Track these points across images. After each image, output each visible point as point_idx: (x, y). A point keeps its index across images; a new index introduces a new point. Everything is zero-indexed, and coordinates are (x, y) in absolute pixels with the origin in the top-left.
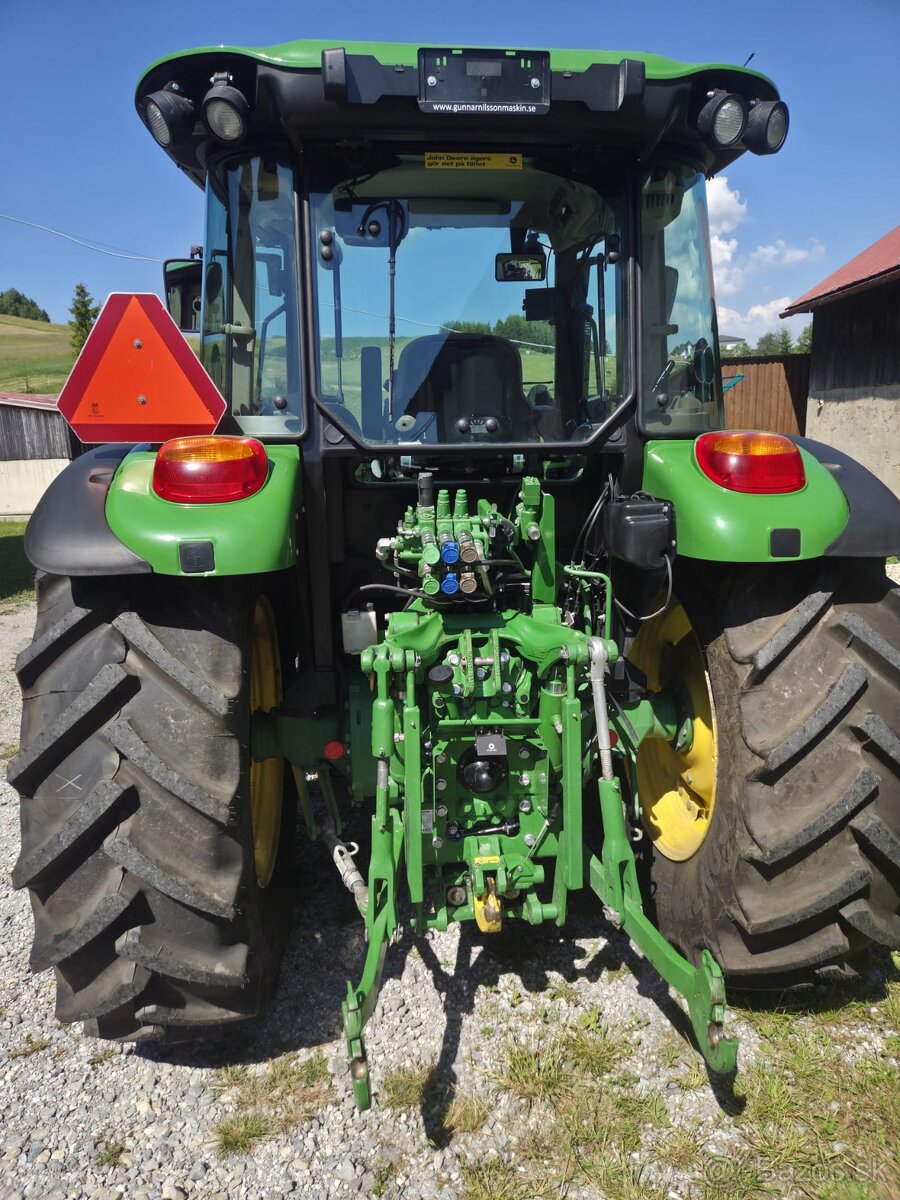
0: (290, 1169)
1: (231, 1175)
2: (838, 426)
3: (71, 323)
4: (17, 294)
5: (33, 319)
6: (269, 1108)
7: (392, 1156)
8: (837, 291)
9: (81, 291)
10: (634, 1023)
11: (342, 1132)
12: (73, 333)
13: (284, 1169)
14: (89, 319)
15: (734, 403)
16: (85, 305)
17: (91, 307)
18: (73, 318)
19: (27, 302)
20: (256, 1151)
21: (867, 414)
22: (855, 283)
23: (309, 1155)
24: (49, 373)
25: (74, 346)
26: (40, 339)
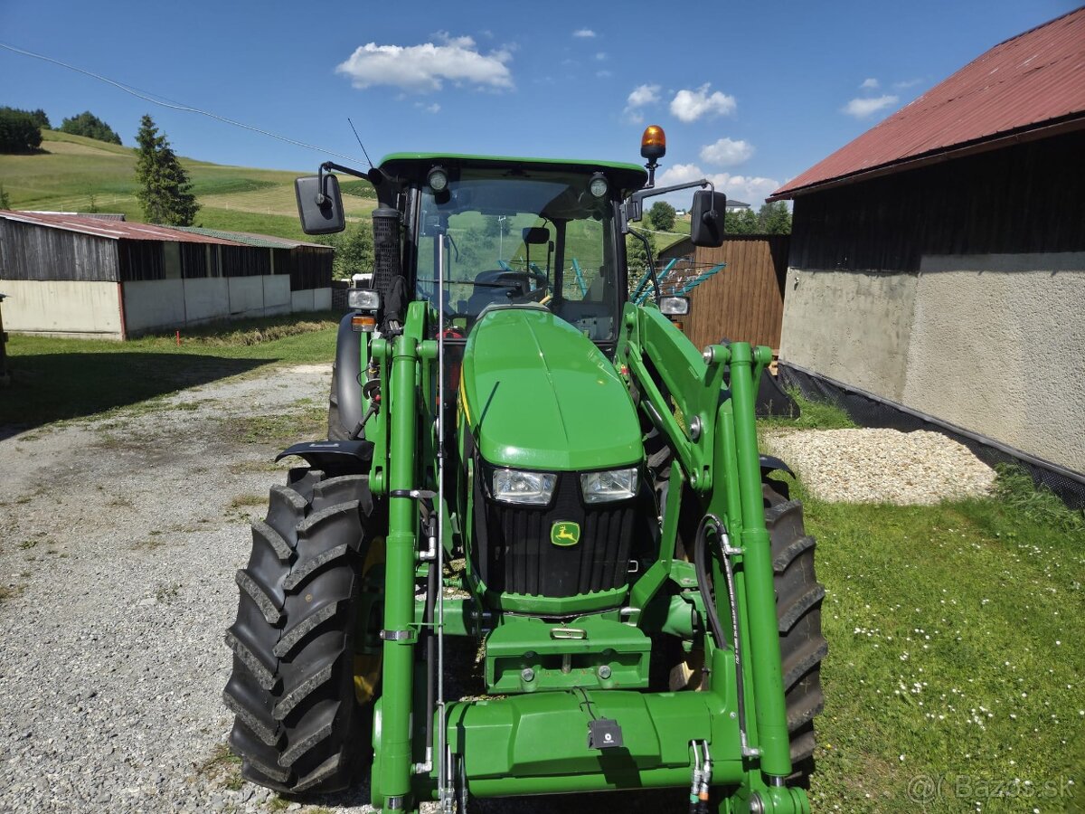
2: (810, 301)
3: (136, 150)
4: (92, 117)
5: (105, 141)
8: (812, 185)
9: (147, 121)
12: (138, 160)
14: (154, 148)
16: (150, 134)
17: (156, 136)
18: (138, 145)
19: (101, 126)
21: (834, 293)
22: (826, 181)
24: (116, 192)
25: (138, 171)
26: (110, 160)
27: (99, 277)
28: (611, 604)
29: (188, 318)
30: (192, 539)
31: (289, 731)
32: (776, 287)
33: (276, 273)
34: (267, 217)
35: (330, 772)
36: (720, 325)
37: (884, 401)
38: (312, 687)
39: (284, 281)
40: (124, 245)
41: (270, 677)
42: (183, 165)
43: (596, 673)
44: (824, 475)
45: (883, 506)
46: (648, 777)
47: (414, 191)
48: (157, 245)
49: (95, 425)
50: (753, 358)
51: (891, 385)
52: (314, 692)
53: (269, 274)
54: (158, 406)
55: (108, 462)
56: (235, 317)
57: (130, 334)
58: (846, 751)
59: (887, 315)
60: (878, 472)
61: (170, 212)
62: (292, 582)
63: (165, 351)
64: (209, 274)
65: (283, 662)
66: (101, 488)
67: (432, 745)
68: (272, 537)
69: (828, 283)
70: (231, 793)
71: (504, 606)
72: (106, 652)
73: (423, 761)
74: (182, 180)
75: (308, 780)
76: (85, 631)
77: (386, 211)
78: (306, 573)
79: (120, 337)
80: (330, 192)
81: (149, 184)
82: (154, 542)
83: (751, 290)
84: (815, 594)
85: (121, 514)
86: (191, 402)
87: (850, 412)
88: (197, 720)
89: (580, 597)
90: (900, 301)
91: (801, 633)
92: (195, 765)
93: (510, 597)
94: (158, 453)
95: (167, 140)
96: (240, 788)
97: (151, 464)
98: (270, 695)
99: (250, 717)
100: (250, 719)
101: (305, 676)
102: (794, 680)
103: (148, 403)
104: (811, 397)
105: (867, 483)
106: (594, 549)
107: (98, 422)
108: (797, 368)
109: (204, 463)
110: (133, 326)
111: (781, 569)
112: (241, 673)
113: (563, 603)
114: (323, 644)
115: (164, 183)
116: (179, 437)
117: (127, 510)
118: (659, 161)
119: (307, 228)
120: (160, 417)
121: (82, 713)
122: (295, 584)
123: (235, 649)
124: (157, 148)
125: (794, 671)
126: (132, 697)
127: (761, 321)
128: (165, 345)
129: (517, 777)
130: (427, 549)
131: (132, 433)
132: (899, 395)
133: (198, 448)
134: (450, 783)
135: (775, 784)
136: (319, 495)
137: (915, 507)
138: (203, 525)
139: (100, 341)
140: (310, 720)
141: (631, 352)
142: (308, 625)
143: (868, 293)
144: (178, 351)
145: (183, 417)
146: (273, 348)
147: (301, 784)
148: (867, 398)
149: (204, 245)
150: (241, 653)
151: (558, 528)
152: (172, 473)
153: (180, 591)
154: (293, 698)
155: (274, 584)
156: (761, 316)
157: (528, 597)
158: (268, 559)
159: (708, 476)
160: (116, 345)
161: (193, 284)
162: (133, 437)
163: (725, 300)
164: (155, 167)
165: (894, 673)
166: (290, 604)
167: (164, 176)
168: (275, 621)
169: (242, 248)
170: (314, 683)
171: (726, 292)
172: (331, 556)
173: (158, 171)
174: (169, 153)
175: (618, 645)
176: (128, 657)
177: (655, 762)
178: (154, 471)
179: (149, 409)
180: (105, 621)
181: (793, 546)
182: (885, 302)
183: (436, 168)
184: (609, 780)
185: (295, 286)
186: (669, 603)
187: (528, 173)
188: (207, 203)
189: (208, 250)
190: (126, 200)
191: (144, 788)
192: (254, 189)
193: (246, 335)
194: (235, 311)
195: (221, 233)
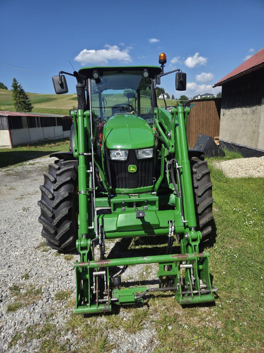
0: (25, 315)
1: (9, 317)
2: (228, 119)
3: (12, 90)
5: (2, 89)
6: (23, 301)
7: (53, 312)
8: (227, 80)
9: (15, 80)
10: (129, 278)
11: (41, 306)
12: (13, 93)
13: (23, 315)
14: (17, 89)
15: (200, 113)
16: (16, 84)
17: (18, 85)
18: (12, 88)
19: (1, 84)
20: (17, 311)
21: (236, 115)
23: (31, 312)
24: (7, 105)
25: (13, 96)
26: (5, 95)
27: (3, 128)
28: (148, 190)
29: (31, 141)
30: (33, 196)
31: (58, 229)
32: (218, 116)
33: (58, 125)
34: (55, 109)
35: (70, 241)
36: (200, 130)
37: (252, 148)
38: (63, 216)
39: (60, 128)
40: (10, 118)
41: (51, 213)
42: (27, 94)
43: (143, 208)
44: (231, 171)
45: (249, 178)
46: (157, 231)
47: (89, 79)
48: (20, 117)
49: (4, 170)
50: (184, 111)
51: (254, 143)
52: (64, 217)
53: (56, 126)
54: (23, 164)
55: (8, 179)
56: (46, 140)
57: (13, 146)
58: (226, 238)
59: (252, 120)
60: (248, 169)
61: (24, 109)
62: (55, 187)
63: (24, 150)
64: (37, 126)
65: (54, 209)
66: (6, 185)
67: (94, 222)
68: (49, 176)
69: (233, 112)
70: (44, 253)
71: (117, 192)
72: (8, 223)
73: (92, 226)
74: (27, 99)
75: (65, 244)
76: (2, 219)
77: (80, 85)
78: (59, 185)
79: (10, 147)
80: (63, 80)
81: (17, 100)
82: (22, 197)
83: (209, 117)
84: (209, 185)
85: (12, 192)
86: (32, 163)
87: (242, 153)
88: (35, 237)
89: (139, 188)
90: (256, 115)
91: (205, 196)
92: (34, 247)
93: (118, 189)
94: (23, 176)
95: (21, 86)
96: (47, 252)
97: (21, 179)
98: (51, 219)
99: (46, 225)
100: (46, 226)
101: (61, 213)
102: (203, 209)
103: (19, 164)
104: (230, 150)
105: (244, 172)
106: (142, 175)
107: (4, 169)
108: (225, 142)
109: (36, 178)
110: (14, 144)
111: (199, 178)
112: (43, 213)
113: (133, 190)
114: (65, 204)
115: (21, 100)
116: (30, 172)
117: (14, 190)
118: (165, 64)
119: (57, 92)
120: (23, 167)
121: (2, 237)
122: (56, 187)
123: (40, 206)
124: (19, 89)
125: (203, 207)
126: (16, 233)
127: (213, 128)
128: (25, 149)
129: (119, 232)
130: (90, 170)
131: (15, 172)
132: (257, 146)
133: (34, 174)
134: (100, 233)
135: (192, 230)
136: (63, 165)
137: (259, 178)
138: (36, 193)
139: (4, 149)
140: (63, 226)
141: (156, 122)
142: (61, 198)
143: (246, 114)
144: (28, 150)
145: (30, 167)
146: (58, 148)
147: (63, 245)
148: (247, 148)
149: (34, 117)
150: (42, 207)
151: (130, 167)
152: (27, 181)
153: (30, 209)
154: (57, 219)
155: (50, 189)
156: (213, 126)
157: (123, 189)
158: (49, 182)
159: (173, 149)
160: (10, 150)
161: (32, 130)
162: (15, 173)
163: (201, 121)
164: (18, 95)
165: (245, 220)
166: (55, 194)
167: (21, 98)
168: (51, 198)
169: (46, 118)
170: (63, 214)
171: (201, 118)
172: (66, 180)
173: (19, 96)
174: (22, 90)
175: (148, 199)
176: (15, 224)
177: (158, 227)
178: (22, 181)
179: (19, 165)
180: (8, 216)
181: (203, 172)
182: (251, 116)
183: (95, 71)
184: (145, 232)
185: (64, 130)
186: (170, 196)
187: (124, 71)
188: (36, 106)
189: (36, 118)
190: (10, 107)
191: (20, 253)
192: (50, 101)
193: (50, 145)
194: (46, 138)
195: (39, 114)
